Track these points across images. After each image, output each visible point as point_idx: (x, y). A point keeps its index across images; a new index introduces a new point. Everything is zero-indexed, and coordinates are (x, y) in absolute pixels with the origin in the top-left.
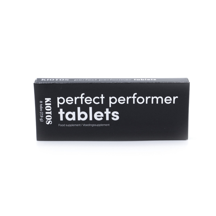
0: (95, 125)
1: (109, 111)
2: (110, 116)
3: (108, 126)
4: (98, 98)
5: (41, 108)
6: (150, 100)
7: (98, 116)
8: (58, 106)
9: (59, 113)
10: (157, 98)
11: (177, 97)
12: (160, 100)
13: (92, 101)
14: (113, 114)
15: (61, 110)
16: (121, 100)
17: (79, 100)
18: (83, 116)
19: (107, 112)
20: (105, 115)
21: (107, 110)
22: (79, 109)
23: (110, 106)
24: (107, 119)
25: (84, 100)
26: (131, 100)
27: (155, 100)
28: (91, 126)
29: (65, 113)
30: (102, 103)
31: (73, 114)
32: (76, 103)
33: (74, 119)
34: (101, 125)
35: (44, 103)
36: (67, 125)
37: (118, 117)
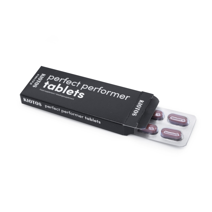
0: (64, 97)
1: (79, 92)
2: (78, 94)
3: (72, 100)
4: (76, 83)
5: (36, 77)
6: (110, 93)
7: (70, 92)
8: (47, 80)
9: (45, 83)
10: (115, 94)
11: (129, 97)
12: (117, 95)
13: (71, 84)
14: (80, 94)
15: (48, 82)
16: (90, 88)
17: (63, 81)
18: (59, 89)
19: (77, 92)
20: (74, 93)
21: (78, 90)
22: (60, 85)
23: (81, 89)
24: (75, 95)
25: (66, 81)
26: (97, 90)
27: (113, 94)
28: (61, 96)
29: (49, 85)
30: (77, 86)
31: (54, 86)
32: (60, 81)
33: (52, 89)
34: (68, 98)
35: (40, 76)
36: (45, 91)
37: (82, 97)
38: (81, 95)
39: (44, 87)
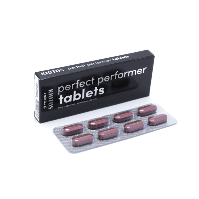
0: (86, 101)
1: (97, 89)
2: (98, 92)
3: (96, 100)
4: (90, 81)
5: (45, 98)
6: (127, 74)
7: (89, 94)
8: (59, 94)
9: (59, 99)
11: (146, 68)
12: (134, 72)
13: (85, 85)
14: (100, 90)
15: (61, 96)
16: (106, 79)
17: (75, 86)
18: (77, 97)
19: (96, 90)
20: (94, 92)
21: (96, 88)
22: (75, 92)
23: (98, 85)
24: (95, 94)
25: (79, 84)
26: (114, 77)
27: (131, 73)
28: (83, 103)
29: (64, 98)
30: (93, 84)
31: (70, 97)
32: (72, 88)
33: (70, 100)
34: (91, 100)
35: (48, 94)
36: (64, 107)
37: (103, 92)
38: (102, 91)
39: (61, 103)
